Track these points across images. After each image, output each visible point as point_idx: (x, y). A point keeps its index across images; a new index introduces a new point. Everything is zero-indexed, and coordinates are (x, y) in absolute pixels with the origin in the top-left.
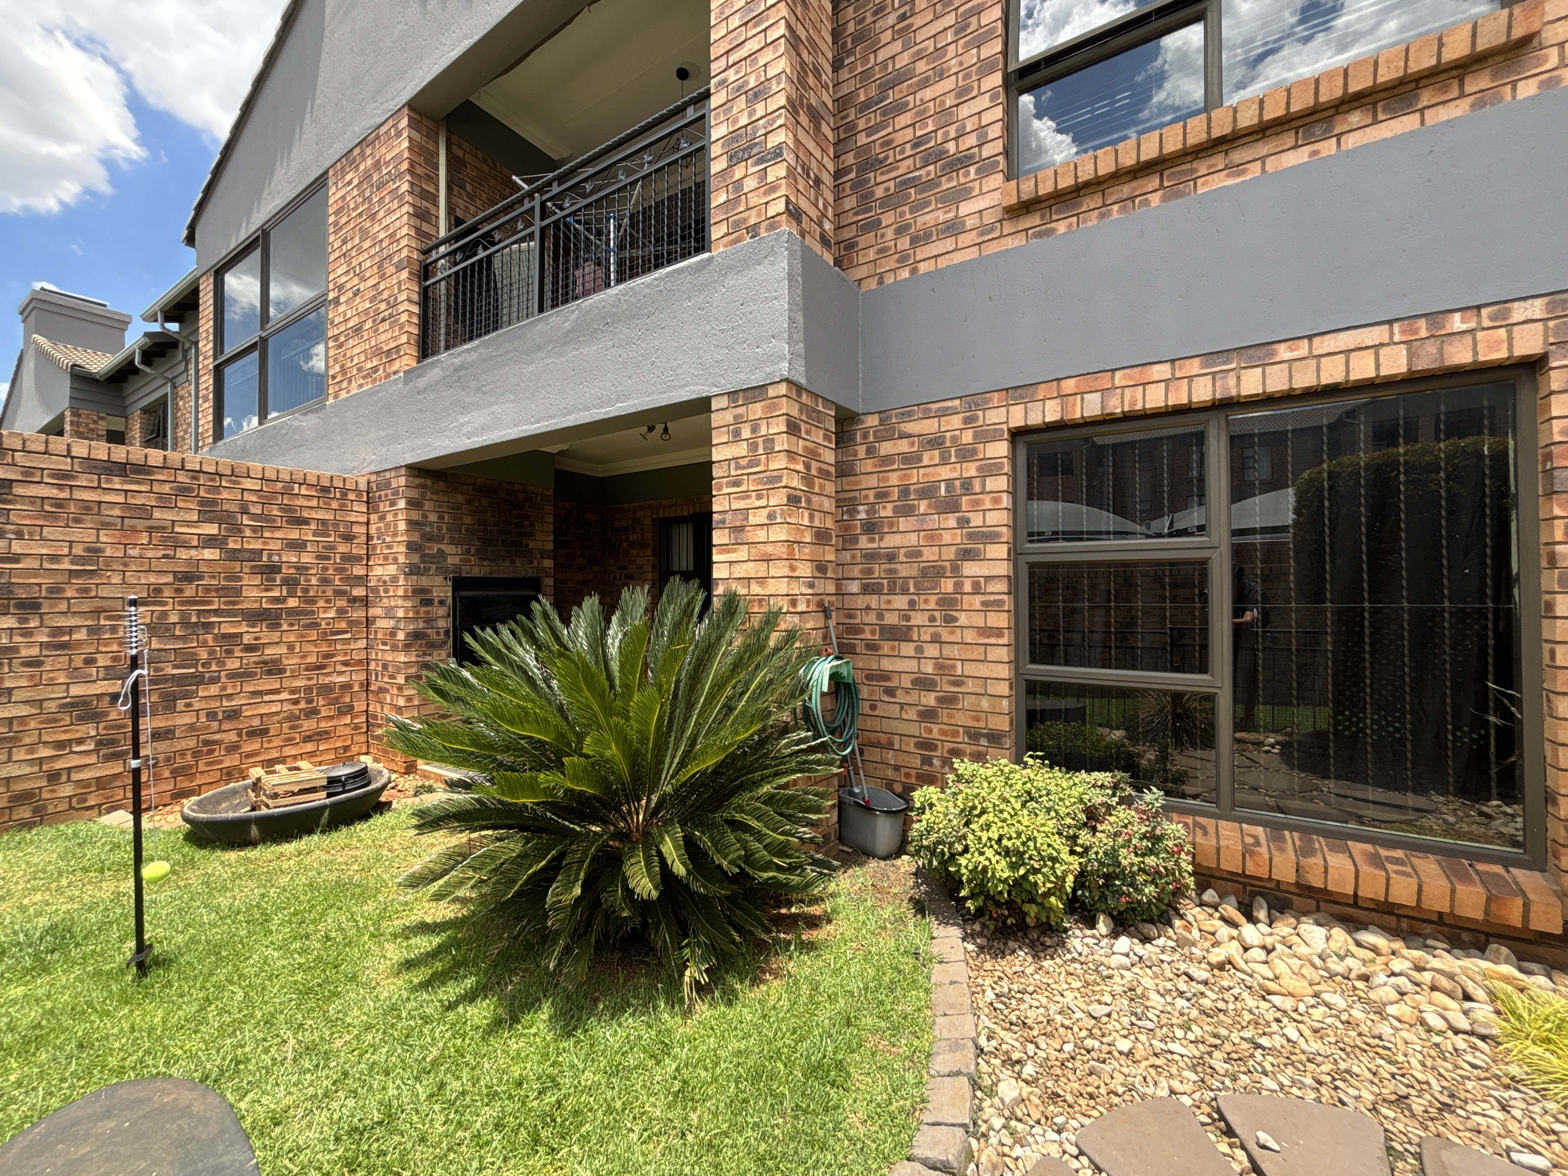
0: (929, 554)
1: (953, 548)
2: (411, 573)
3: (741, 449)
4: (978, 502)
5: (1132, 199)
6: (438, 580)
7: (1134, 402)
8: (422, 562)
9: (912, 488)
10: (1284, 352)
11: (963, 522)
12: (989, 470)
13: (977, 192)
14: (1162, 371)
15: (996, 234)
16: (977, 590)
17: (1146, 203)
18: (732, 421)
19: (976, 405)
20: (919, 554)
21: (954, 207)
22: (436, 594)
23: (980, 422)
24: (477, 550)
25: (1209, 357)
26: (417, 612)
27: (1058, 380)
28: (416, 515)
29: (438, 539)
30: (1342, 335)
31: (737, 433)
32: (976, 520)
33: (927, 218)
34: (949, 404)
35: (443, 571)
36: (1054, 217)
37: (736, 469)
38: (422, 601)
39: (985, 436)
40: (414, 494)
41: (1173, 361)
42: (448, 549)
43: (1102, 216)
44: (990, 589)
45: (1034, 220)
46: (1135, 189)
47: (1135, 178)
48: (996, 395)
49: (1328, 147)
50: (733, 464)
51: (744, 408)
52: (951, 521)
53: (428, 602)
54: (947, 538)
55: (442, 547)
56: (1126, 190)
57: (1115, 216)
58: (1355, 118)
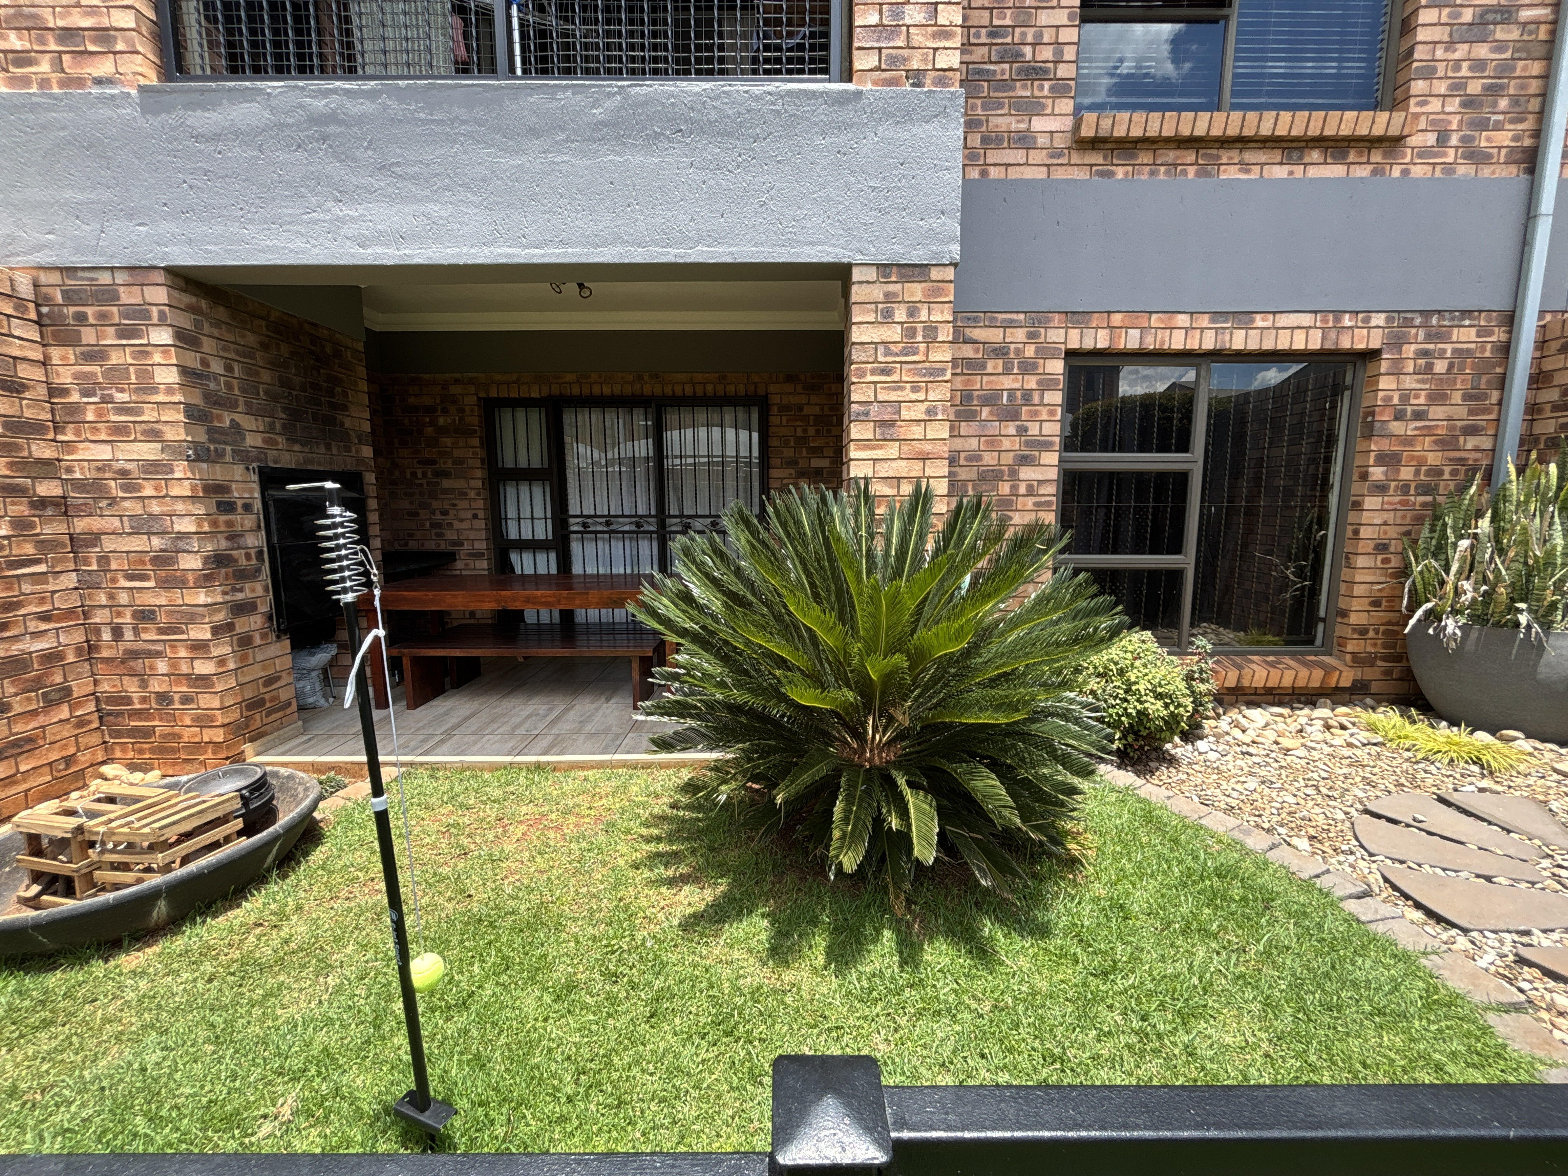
0: (989, 459)
1: (1012, 454)
2: (198, 459)
3: (894, 333)
4: (1036, 413)
5: (1176, 165)
6: (238, 471)
7: (1163, 342)
8: (210, 440)
9: (976, 393)
10: (1259, 321)
11: (1022, 431)
12: (1046, 385)
13: (1049, 111)
14: (1183, 320)
15: (1064, 160)
16: (1030, 493)
17: (1184, 173)
18: (881, 298)
19: (1040, 322)
20: (979, 458)
21: (1027, 118)
22: (237, 494)
23: (1042, 340)
24: (284, 426)
25: (1216, 315)
26: (214, 524)
27: (1109, 312)
28: (192, 360)
29: (229, 405)
30: (1292, 315)
31: (888, 314)
32: (1034, 429)
33: (1000, 120)
34: (1014, 316)
35: (242, 456)
36: (1115, 161)
37: (885, 355)
38: (219, 504)
39: (1045, 352)
40: (186, 321)
41: (1192, 313)
42: (247, 422)
43: (1152, 173)
44: (1041, 492)
45: (1097, 158)
46: (1177, 158)
47: (1179, 148)
48: (1057, 316)
49: (1298, 170)
50: (881, 349)
51: (899, 287)
52: (1011, 428)
53: (227, 507)
54: (1006, 444)
55: (237, 417)
56: (1171, 155)
57: (1162, 177)
58: (1315, 155)
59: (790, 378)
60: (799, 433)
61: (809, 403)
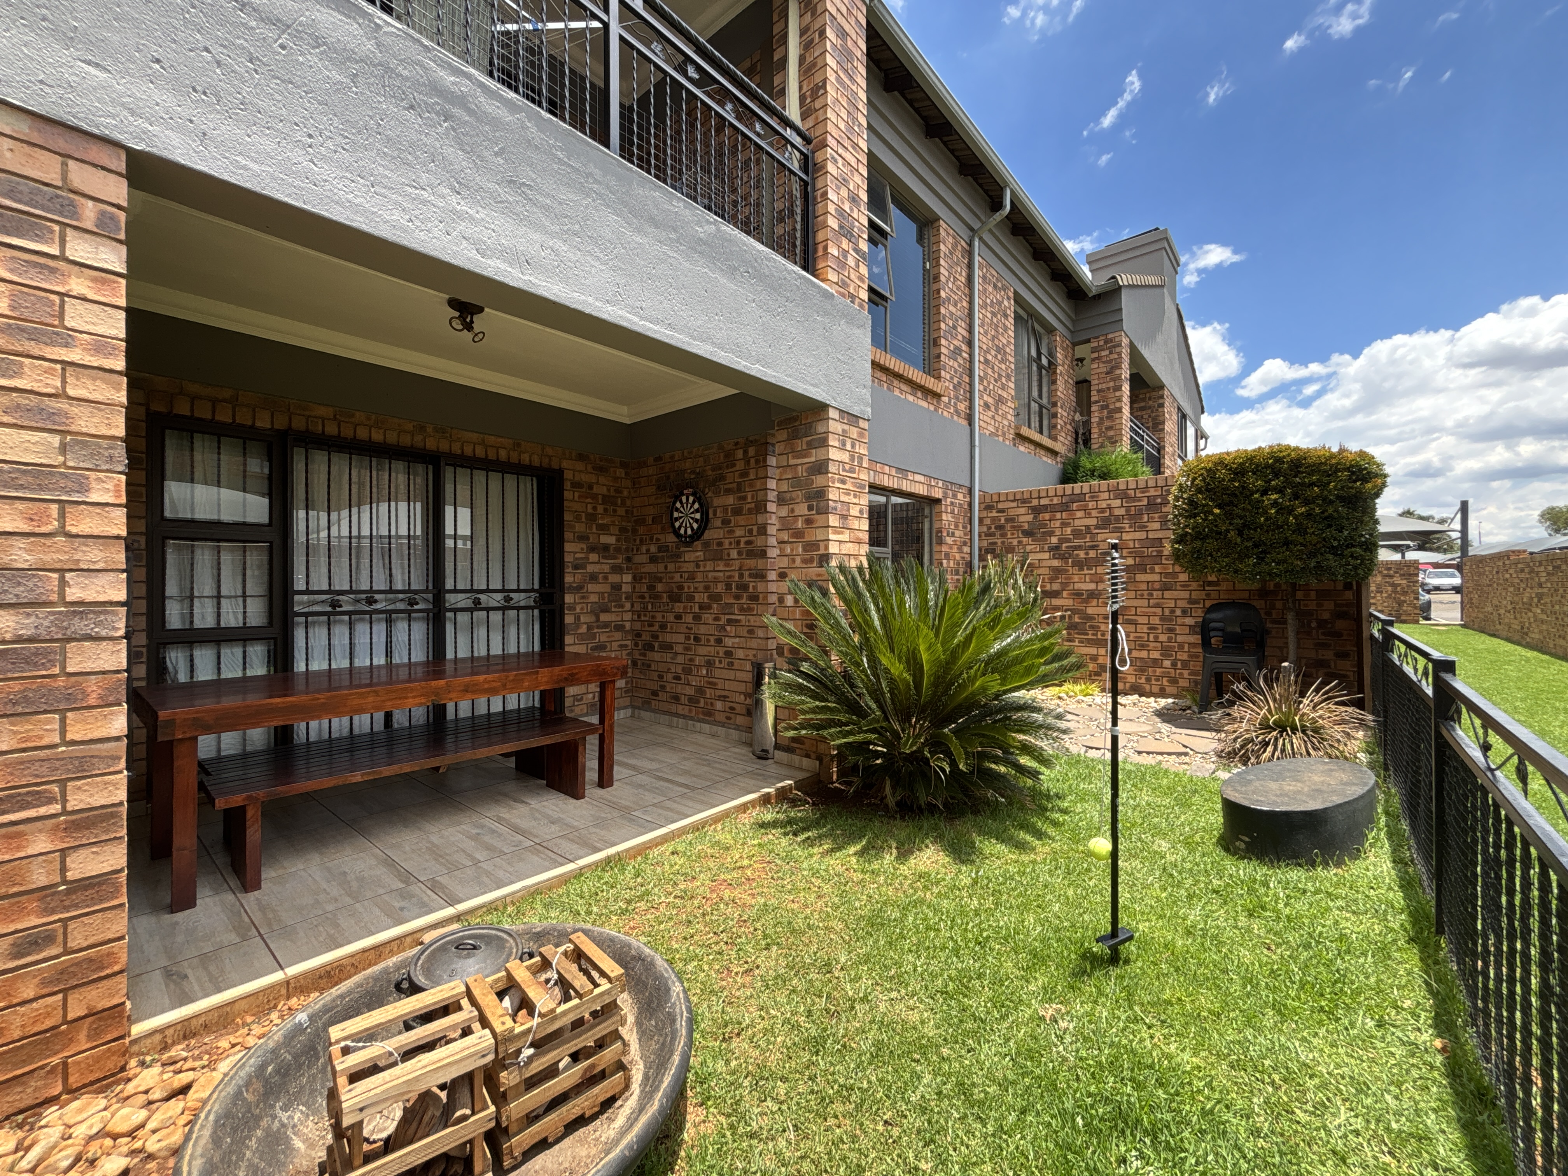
3: (846, 457)
18: (841, 432)
31: (844, 444)
37: (843, 471)
50: (841, 466)
59: (581, 457)
60: (590, 510)
61: (597, 483)
